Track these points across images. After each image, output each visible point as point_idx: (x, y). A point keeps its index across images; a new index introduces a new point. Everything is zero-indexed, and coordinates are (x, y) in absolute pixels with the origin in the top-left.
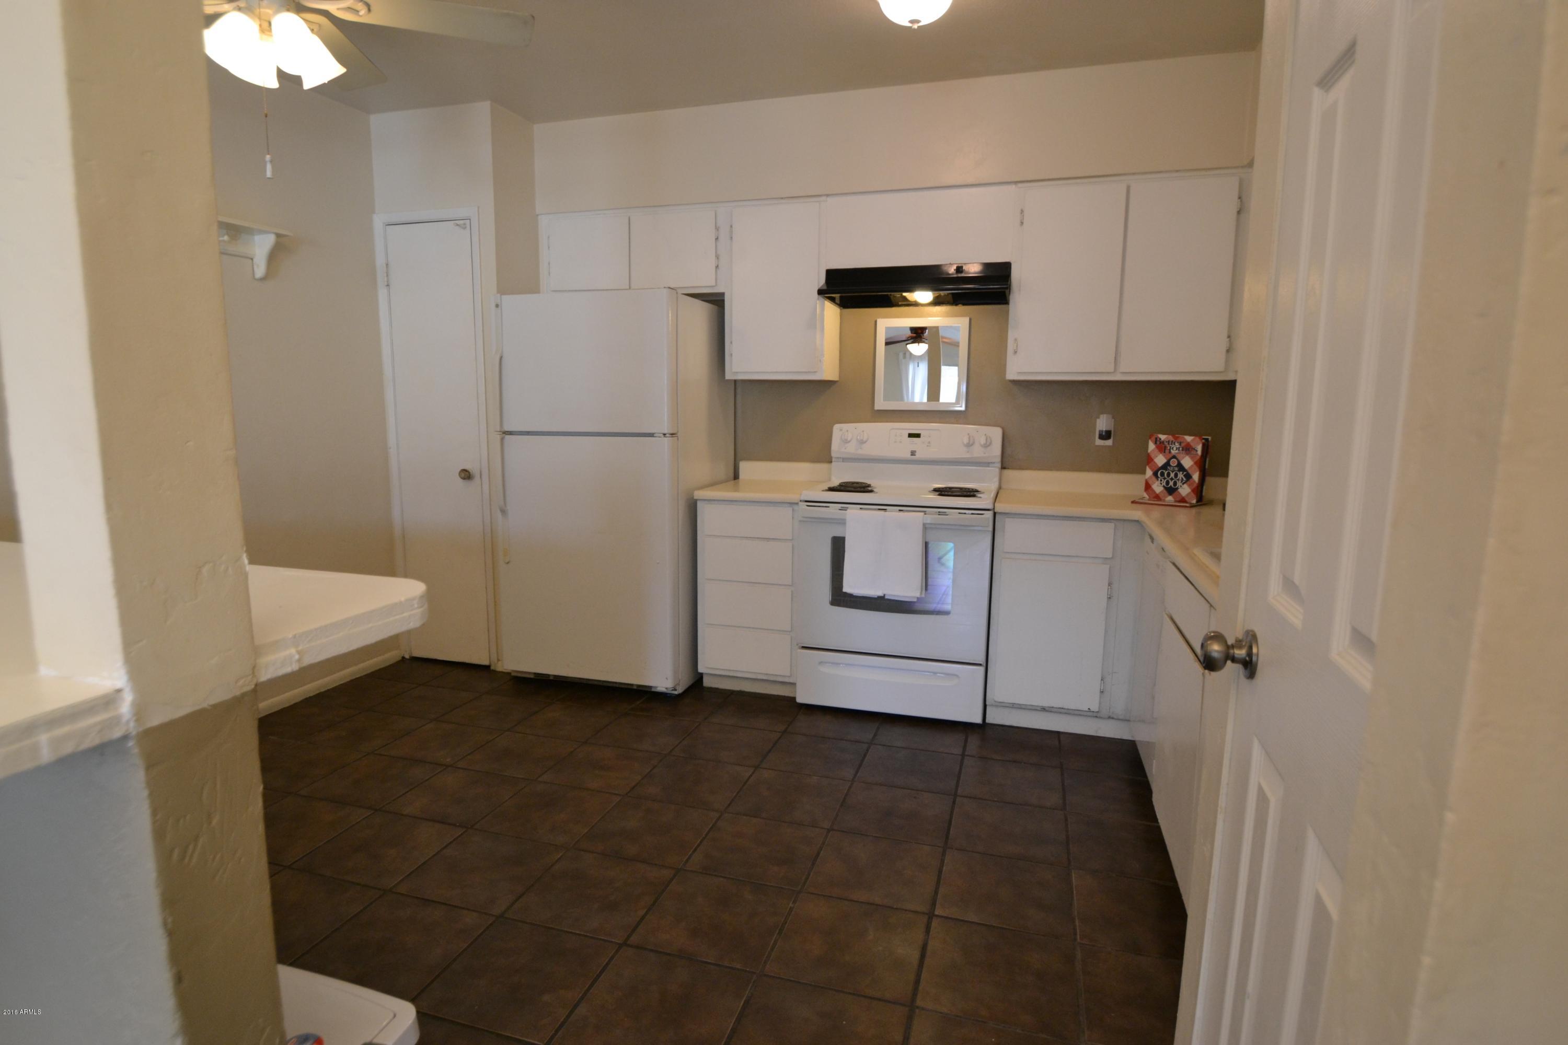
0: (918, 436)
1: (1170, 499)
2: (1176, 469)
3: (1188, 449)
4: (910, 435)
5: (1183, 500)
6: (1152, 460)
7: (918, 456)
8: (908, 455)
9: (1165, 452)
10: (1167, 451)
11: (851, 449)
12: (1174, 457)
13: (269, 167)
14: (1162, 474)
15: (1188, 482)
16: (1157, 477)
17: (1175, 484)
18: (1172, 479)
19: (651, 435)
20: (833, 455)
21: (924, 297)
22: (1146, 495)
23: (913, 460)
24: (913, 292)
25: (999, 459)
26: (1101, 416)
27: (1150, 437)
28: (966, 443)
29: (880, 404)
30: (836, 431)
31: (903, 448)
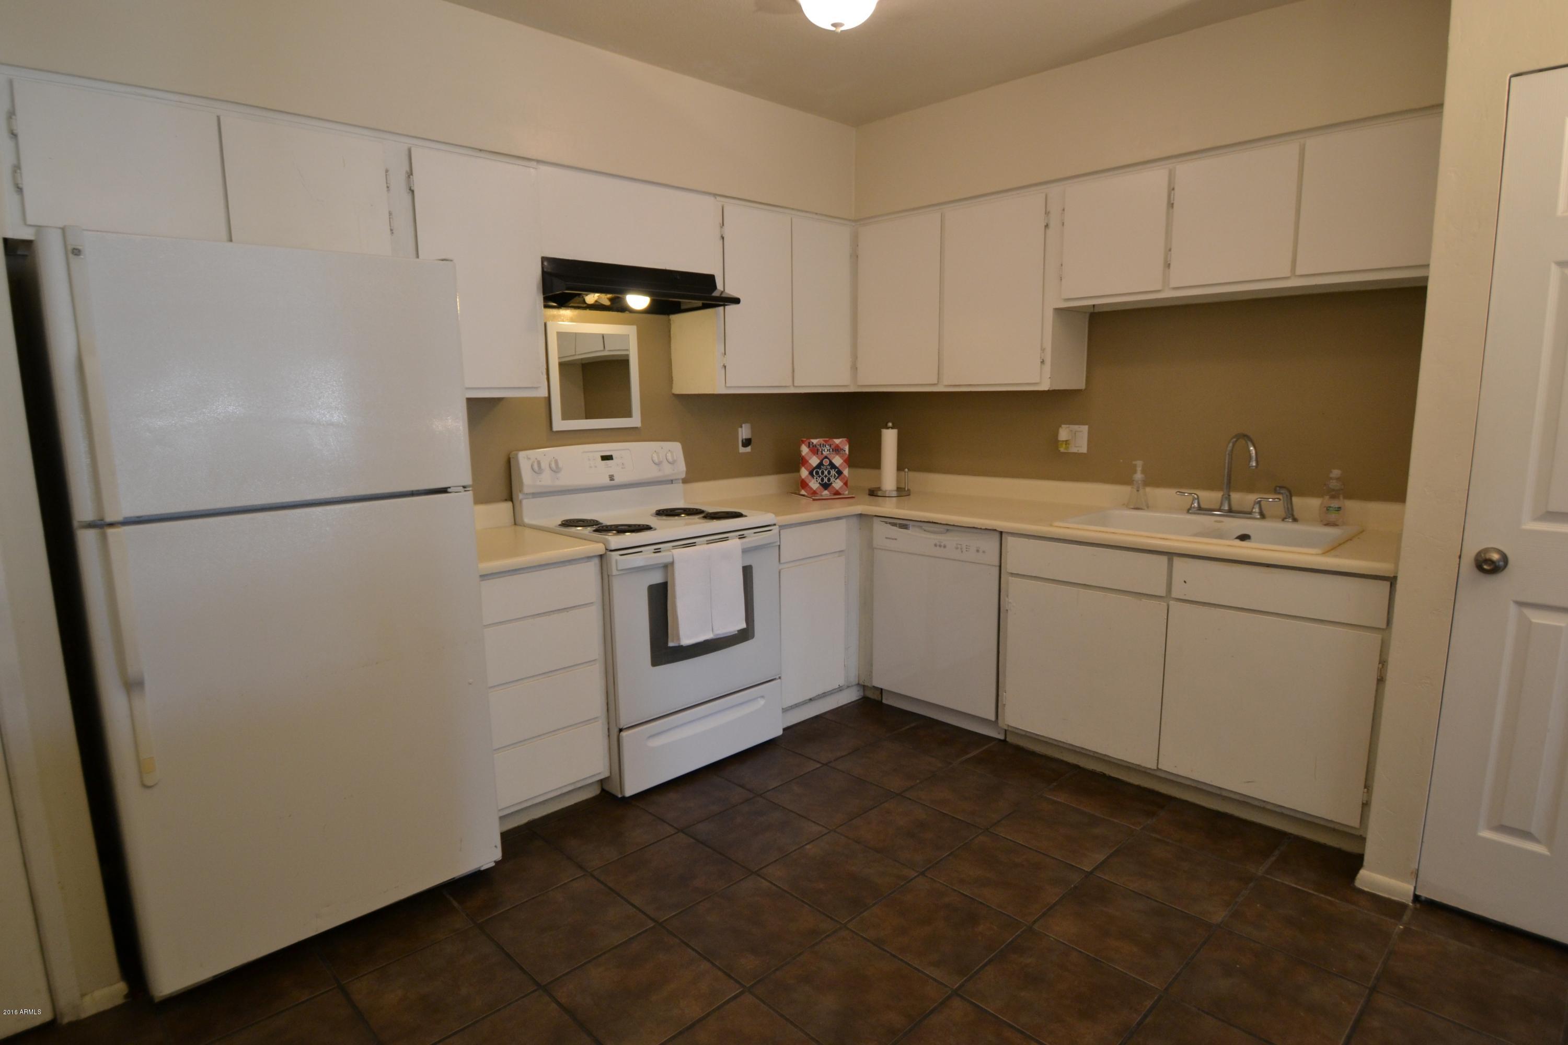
0: (610, 457)
1: (826, 492)
2: (829, 467)
3: (837, 450)
4: (603, 458)
5: (837, 493)
6: (807, 462)
7: (618, 480)
8: (607, 481)
9: (817, 454)
10: (819, 453)
11: (547, 480)
12: (826, 457)
14: (817, 473)
15: (840, 477)
16: (813, 476)
17: (829, 480)
18: (826, 476)
20: (521, 491)
21: (638, 301)
22: (803, 492)
23: (613, 486)
24: (627, 294)
25: (683, 476)
26: (743, 425)
27: (803, 442)
28: (656, 461)
29: (559, 424)
30: (525, 460)
31: (600, 473)
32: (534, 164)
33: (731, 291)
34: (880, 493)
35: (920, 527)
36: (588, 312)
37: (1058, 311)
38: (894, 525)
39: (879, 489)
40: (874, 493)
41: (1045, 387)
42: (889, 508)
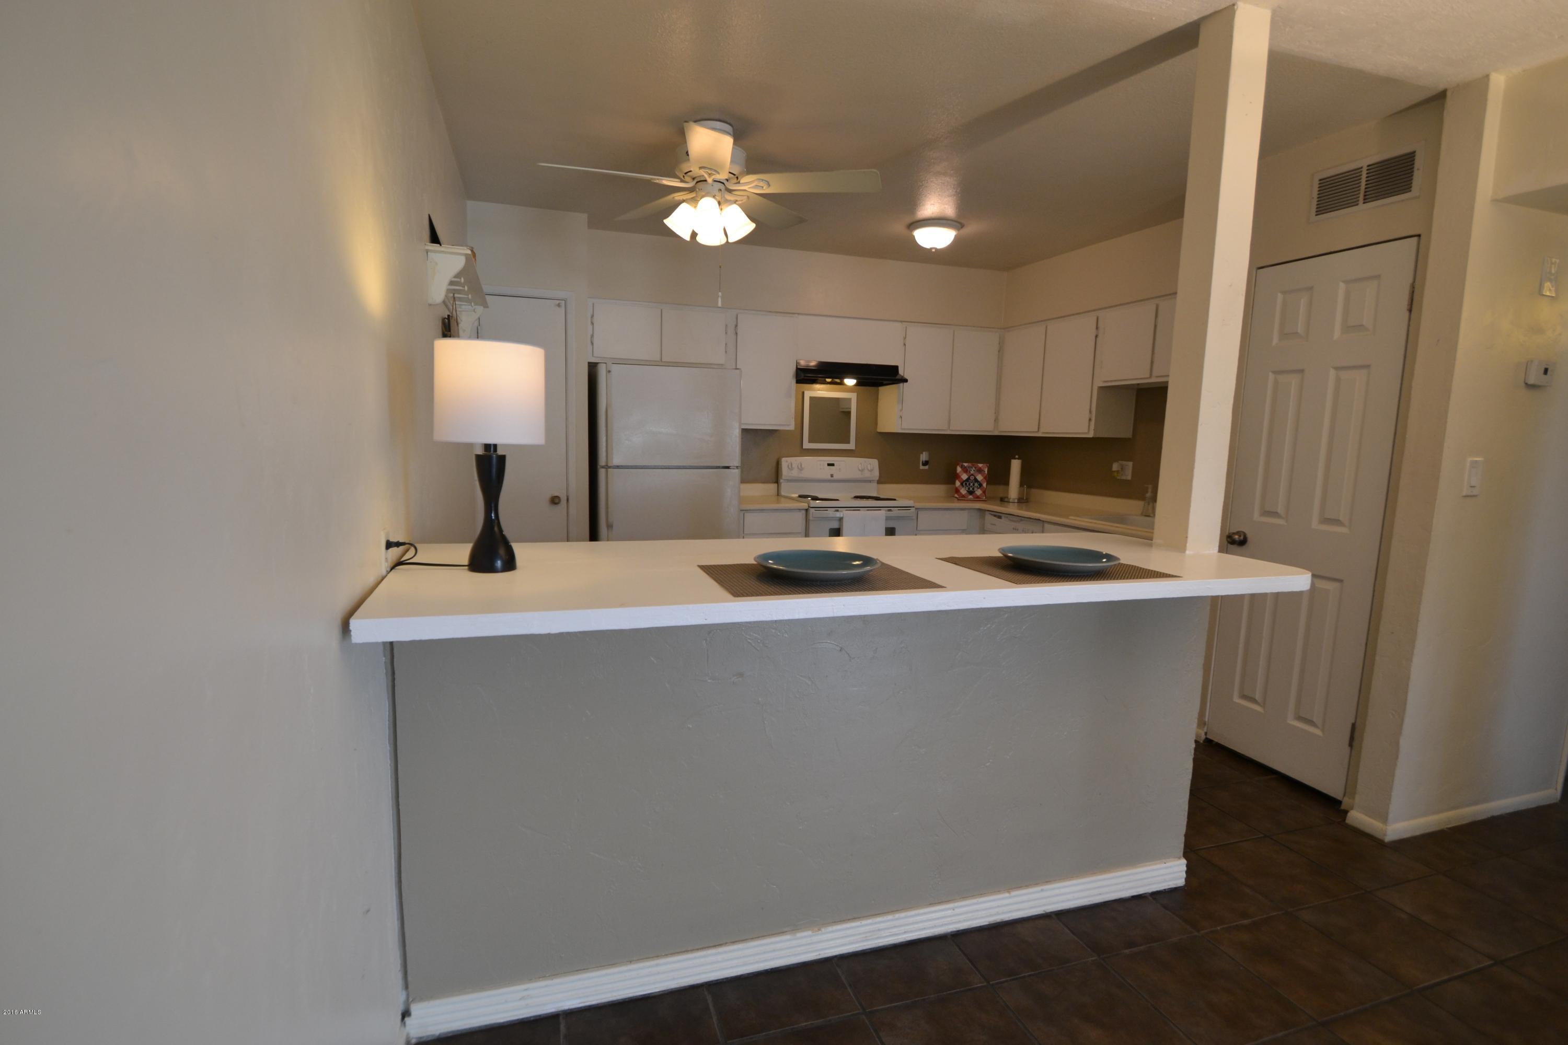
0: (833, 465)
1: (971, 497)
2: (974, 481)
3: (980, 471)
4: (829, 465)
5: (978, 497)
6: (960, 477)
7: (835, 477)
8: (829, 477)
10: (968, 472)
11: (795, 473)
12: (972, 475)
13: (720, 300)
14: (966, 484)
15: (981, 488)
16: (963, 486)
17: (973, 489)
18: (971, 487)
19: (728, 468)
20: (782, 478)
21: (850, 382)
22: (956, 495)
23: (832, 480)
24: (844, 379)
25: (877, 478)
26: (924, 453)
27: (958, 464)
28: (860, 468)
29: (807, 445)
30: (785, 462)
31: (826, 472)
32: (796, 315)
33: (906, 377)
34: (1006, 500)
35: (1007, 517)
36: (828, 386)
37: (1101, 388)
38: (995, 516)
39: (1007, 497)
40: (1003, 500)
41: (1091, 435)
42: (1013, 509)
